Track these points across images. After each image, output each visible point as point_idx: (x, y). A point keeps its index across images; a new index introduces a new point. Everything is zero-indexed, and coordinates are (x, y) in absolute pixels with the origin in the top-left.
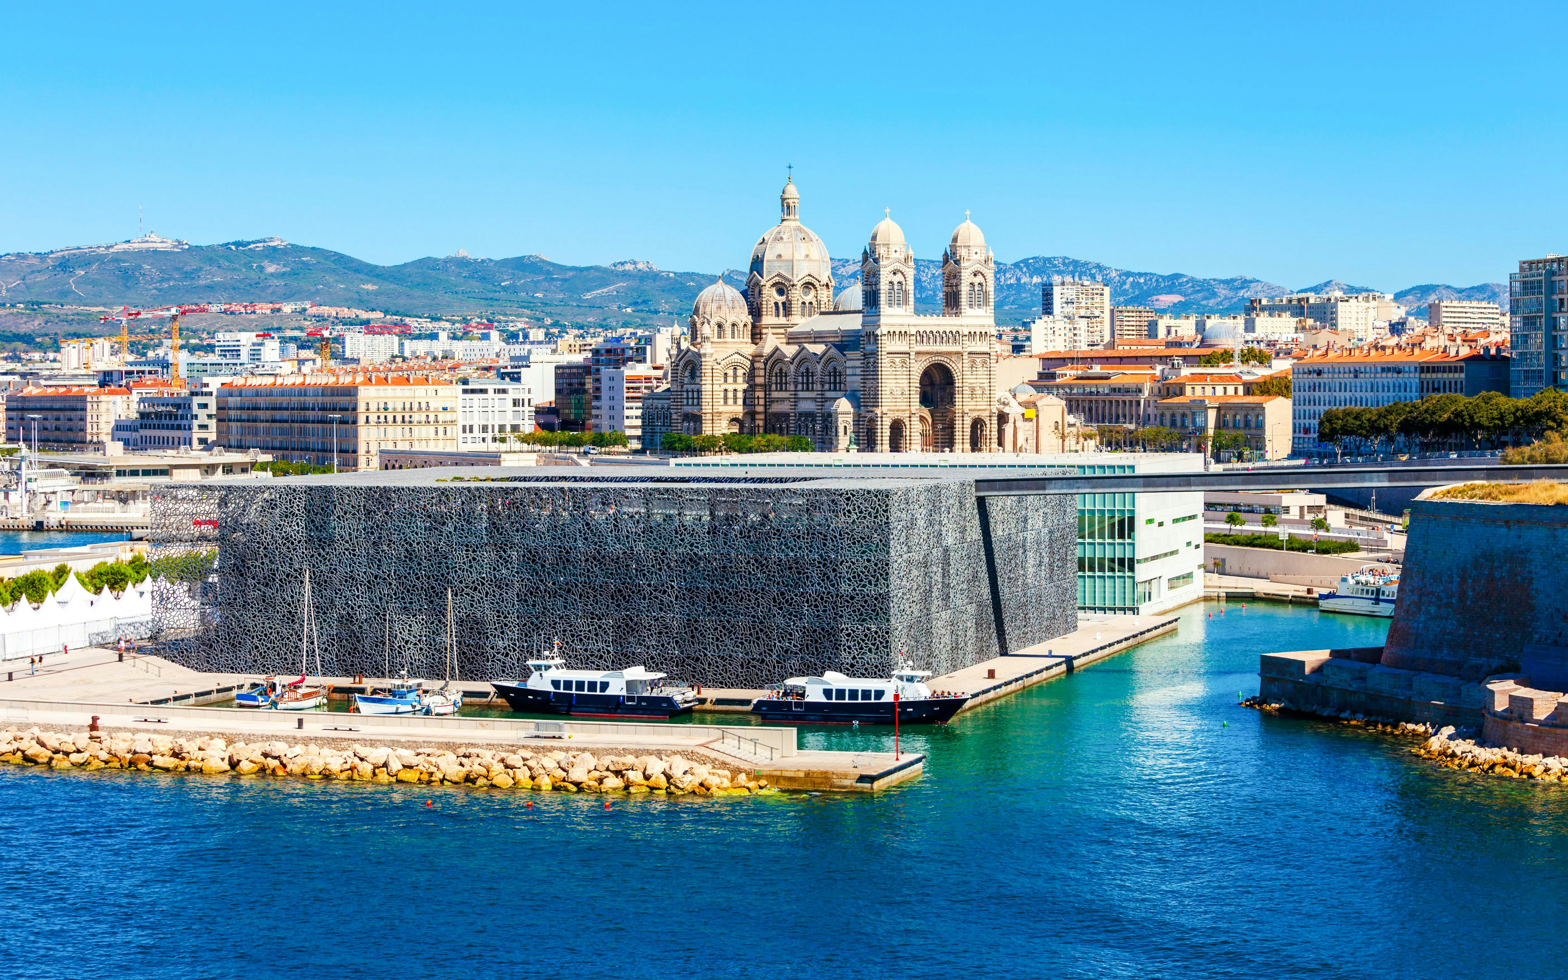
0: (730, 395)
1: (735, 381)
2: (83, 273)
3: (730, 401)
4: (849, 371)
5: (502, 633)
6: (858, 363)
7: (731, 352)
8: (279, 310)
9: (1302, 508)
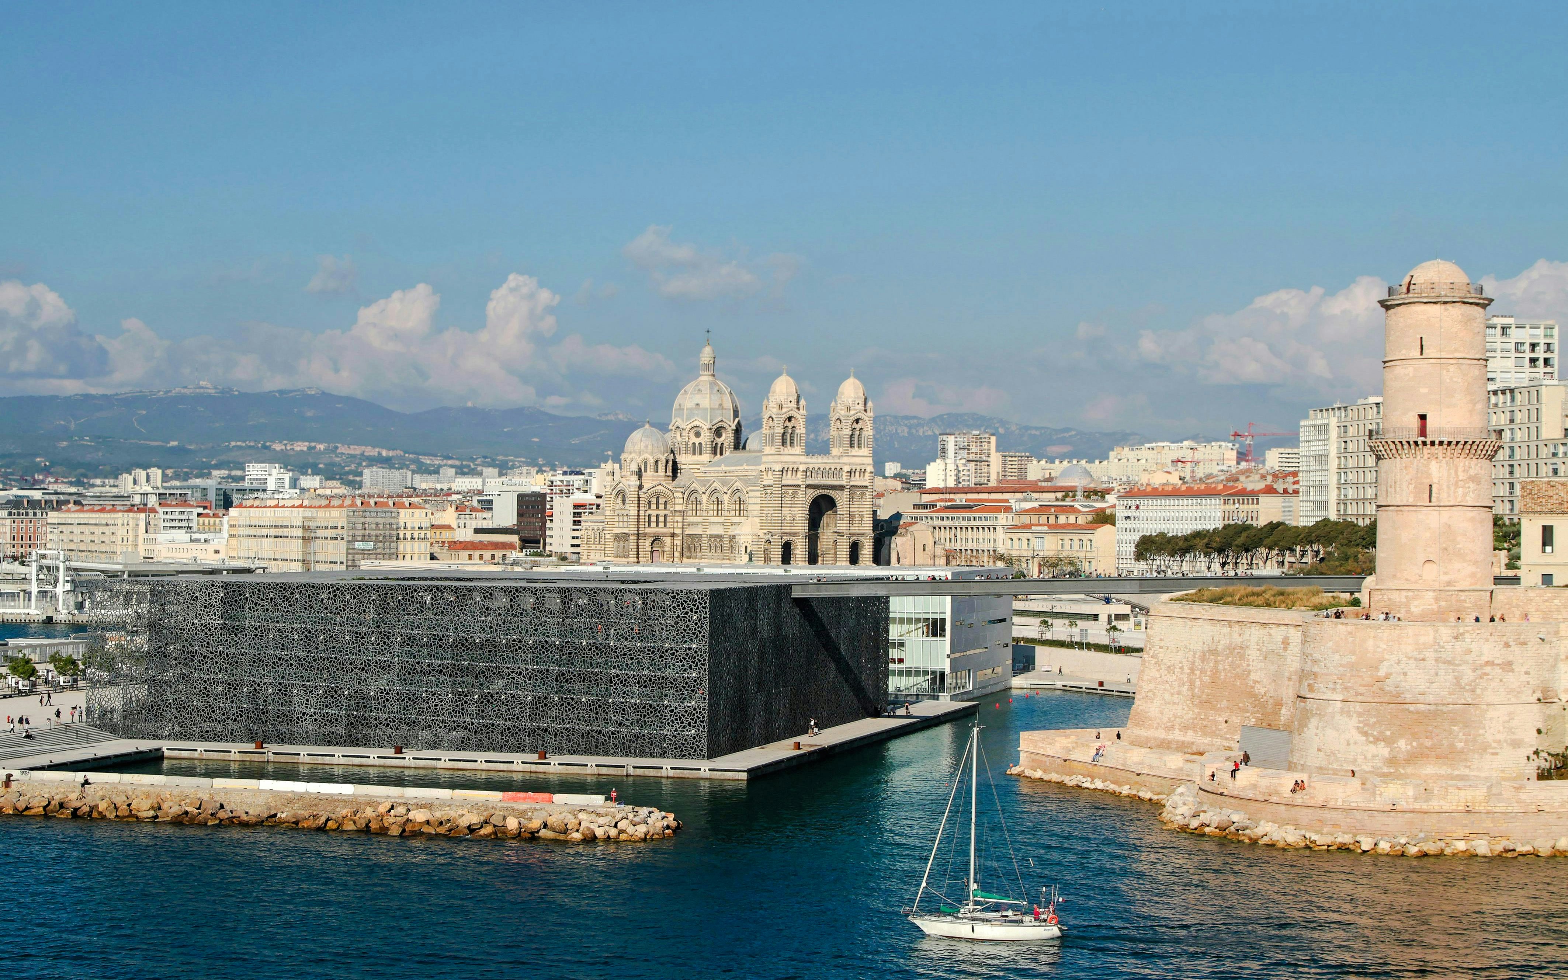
0: (653, 519)
1: (657, 508)
2: (144, 412)
3: (653, 525)
4: (751, 501)
5: (385, 706)
6: (758, 494)
7: (655, 483)
8: (315, 447)
9: (1110, 616)
